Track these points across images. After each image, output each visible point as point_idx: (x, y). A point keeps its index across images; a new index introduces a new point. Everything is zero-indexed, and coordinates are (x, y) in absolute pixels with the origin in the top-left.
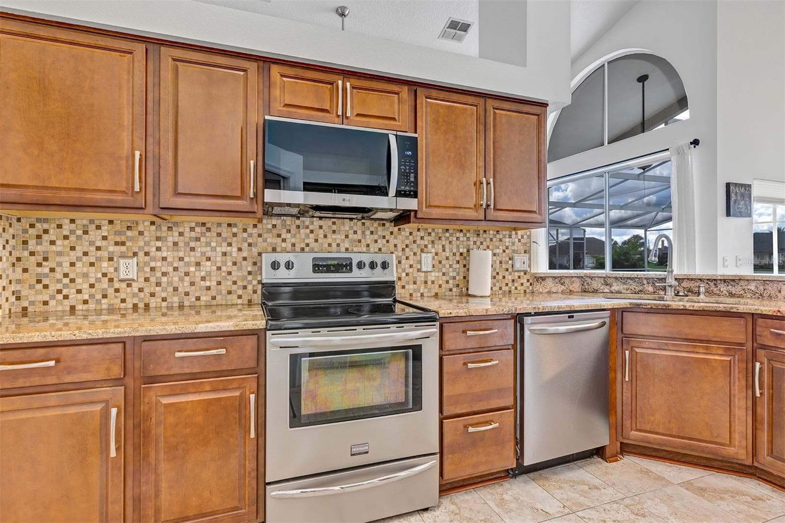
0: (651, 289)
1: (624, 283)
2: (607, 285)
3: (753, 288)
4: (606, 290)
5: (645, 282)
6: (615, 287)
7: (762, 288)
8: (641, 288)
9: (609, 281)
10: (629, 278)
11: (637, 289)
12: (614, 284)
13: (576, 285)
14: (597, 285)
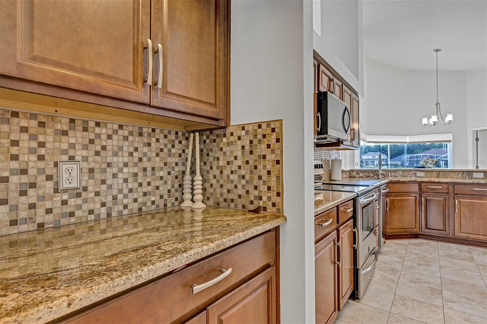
0: (372, 175)
1: (364, 173)
2: (358, 174)
3: (400, 174)
4: (358, 176)
5: (370, 172)
6: (361, 175)
7: (403, 173)
8: (369, 175)
9: (359, 172)
10: (365, 171)
11: (368, 175)
12: (360, 174)
13: (348, 175)
14: (354, 174)
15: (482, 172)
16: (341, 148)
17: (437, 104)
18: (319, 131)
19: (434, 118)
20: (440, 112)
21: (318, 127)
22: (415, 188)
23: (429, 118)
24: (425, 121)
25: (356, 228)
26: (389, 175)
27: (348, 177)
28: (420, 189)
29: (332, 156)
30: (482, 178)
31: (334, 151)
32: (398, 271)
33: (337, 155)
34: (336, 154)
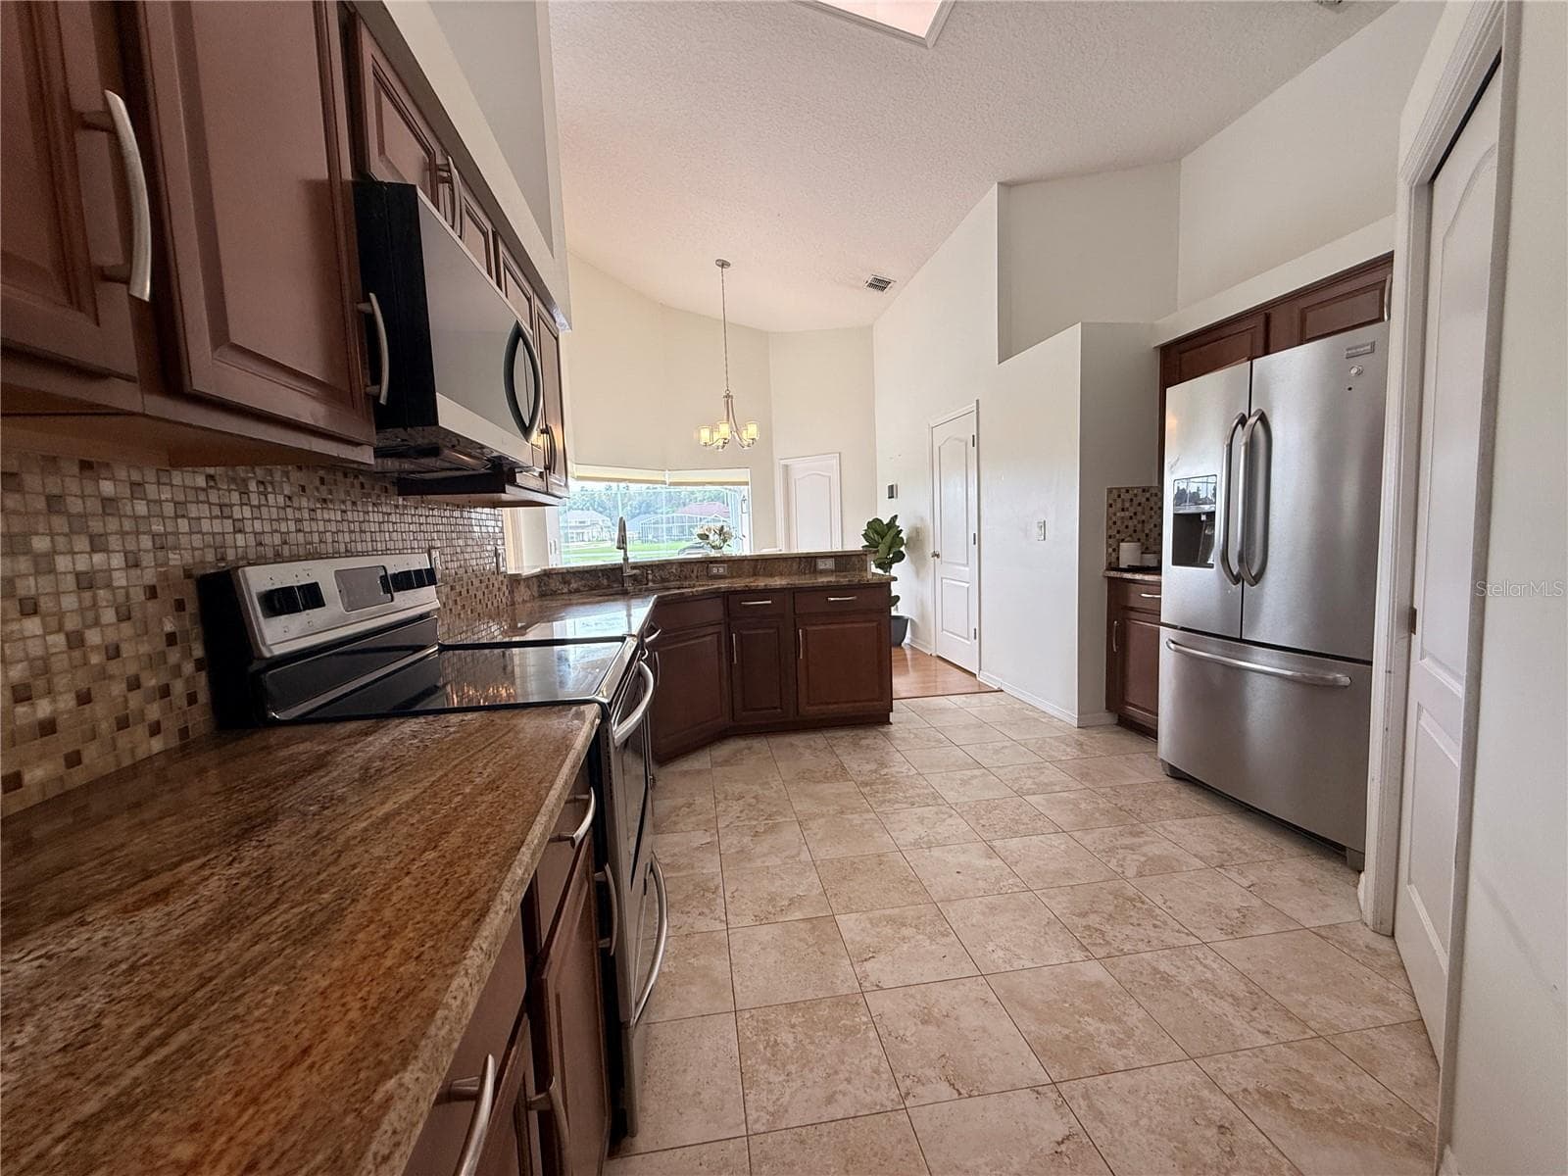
0: (605, 582)
1: (582, 579)
3: (675, 571)
4: (565, 590)
6: (574, 585)
7: (679, 570)
9: (568, 578)
12: (573, 581)
13: (535, 588)
14: (555, 584)
15: (831, 557)
16: (504, 497)
17: (728, 396)
18: (382, 401)
19: (725, 430)
20: (734, 417)
21: (376, 379)
22: (715, 611)
23: (714, 428)
24: (705, 435)
25: (607, 867)
26: (650, 577)
27: (536, 594)
28: (728, 611)
29: (476, 529)
30: (832, 571)
31: (479, 510)
32: (717, 888)
33: (493, 523)
34: (489, 523)
